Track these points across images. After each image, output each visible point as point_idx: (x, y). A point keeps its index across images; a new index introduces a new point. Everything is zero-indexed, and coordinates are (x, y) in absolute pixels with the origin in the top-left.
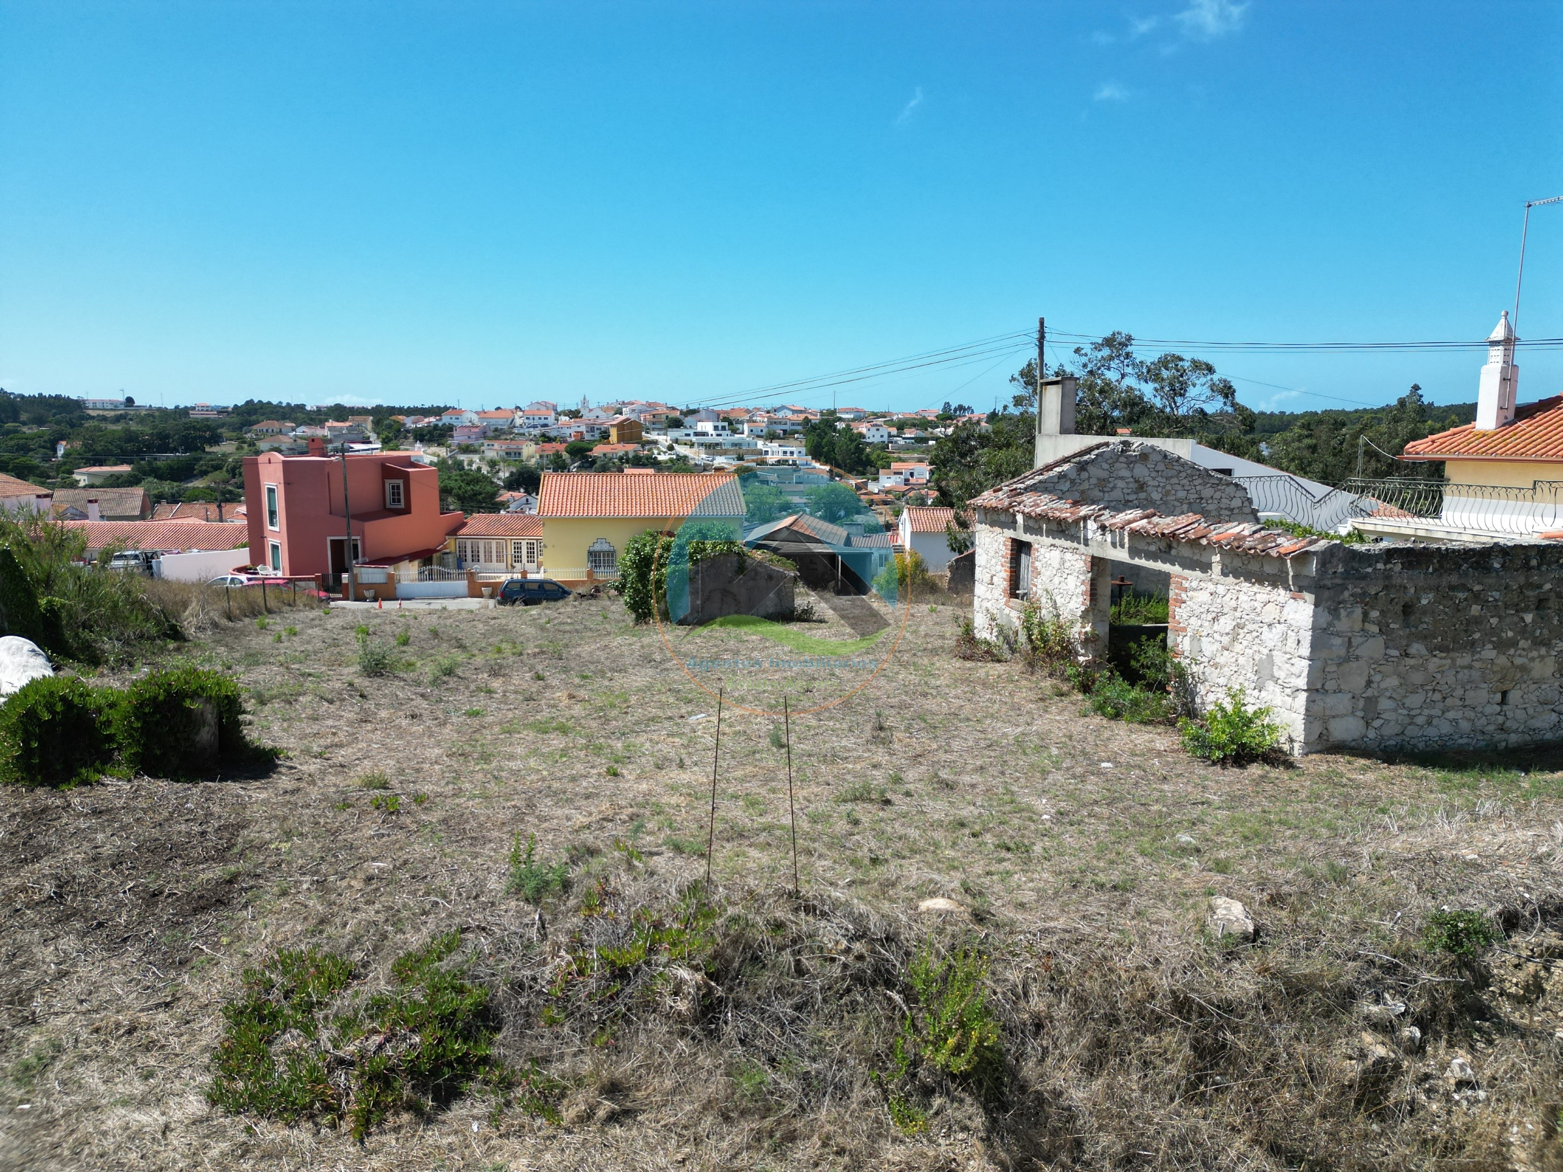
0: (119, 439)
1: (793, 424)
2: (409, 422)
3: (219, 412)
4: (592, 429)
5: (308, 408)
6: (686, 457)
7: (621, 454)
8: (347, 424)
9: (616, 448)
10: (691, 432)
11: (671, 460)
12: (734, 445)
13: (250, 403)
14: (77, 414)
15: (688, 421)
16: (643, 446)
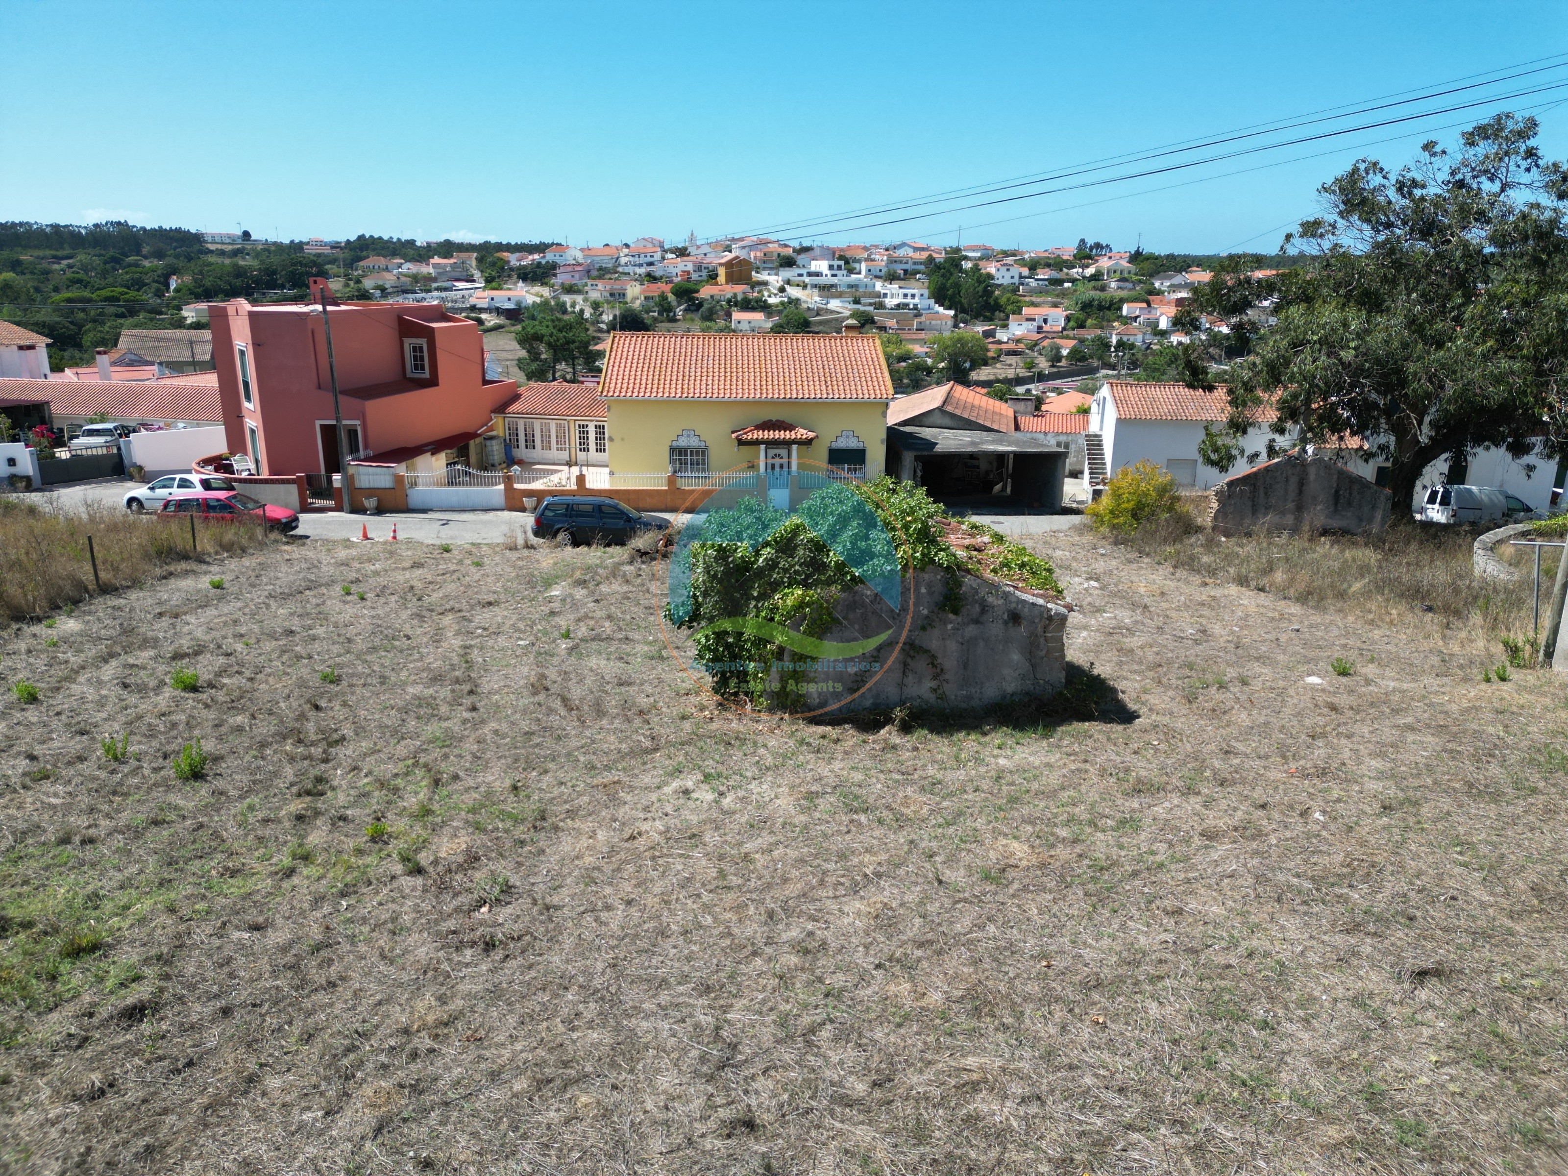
0: (228, 274)
1: (915, 263)
2: (514, 260)
3: (333, 247)
4: (699, 268)
5: (418, 244)
6: (798, 300)
7: (729, 296)
8: (452, 261)
9: (723, 289)
10: (804, 271)
11: (782, 303)
12: (851, 286)
13: (361, 238)
14: (196, 247)
15: (801, 259)
16: (753, 288)
